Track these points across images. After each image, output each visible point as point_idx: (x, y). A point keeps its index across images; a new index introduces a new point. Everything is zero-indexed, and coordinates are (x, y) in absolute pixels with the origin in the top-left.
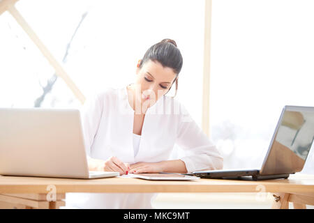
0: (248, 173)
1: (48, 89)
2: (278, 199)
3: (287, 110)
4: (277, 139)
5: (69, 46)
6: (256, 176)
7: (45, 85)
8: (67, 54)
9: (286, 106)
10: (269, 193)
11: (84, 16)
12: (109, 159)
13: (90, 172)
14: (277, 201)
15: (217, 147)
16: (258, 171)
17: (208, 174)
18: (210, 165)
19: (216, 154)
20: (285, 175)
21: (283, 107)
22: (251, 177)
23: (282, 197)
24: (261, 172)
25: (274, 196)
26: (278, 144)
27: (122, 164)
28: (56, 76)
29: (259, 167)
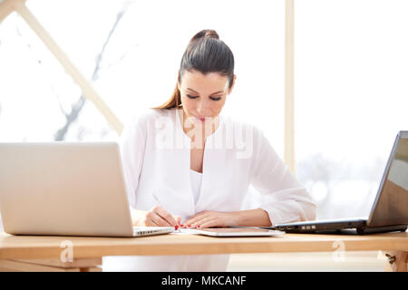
0: (350, 224)
1: (72, 117)
2: (393, 260)
3: (403, 137)
4: (390, 178)
5: (100, 58)
6: (362, 228)
7: (69, 111)
8: (97, 68)
9: (401, 132)
10: (380, 252)
11: (120, 16)
12: (151, 210)
13: (134, 228)
14: (391, 262)
15: (308, 190)
16: (364, 222)
17: (296, 227)
18: (300, 214)
19: (307, 200)
20: (401, 227)
21: (397, 132)
22: (355, 229)
23: (398, 257)
24: (368, 223)
25: (387, 255)
26: (391, 183)
27: (169, 216)
28: (83, 99)
29: (366, 217)
